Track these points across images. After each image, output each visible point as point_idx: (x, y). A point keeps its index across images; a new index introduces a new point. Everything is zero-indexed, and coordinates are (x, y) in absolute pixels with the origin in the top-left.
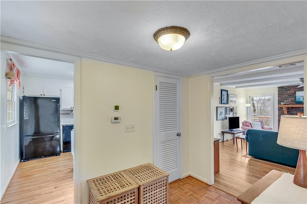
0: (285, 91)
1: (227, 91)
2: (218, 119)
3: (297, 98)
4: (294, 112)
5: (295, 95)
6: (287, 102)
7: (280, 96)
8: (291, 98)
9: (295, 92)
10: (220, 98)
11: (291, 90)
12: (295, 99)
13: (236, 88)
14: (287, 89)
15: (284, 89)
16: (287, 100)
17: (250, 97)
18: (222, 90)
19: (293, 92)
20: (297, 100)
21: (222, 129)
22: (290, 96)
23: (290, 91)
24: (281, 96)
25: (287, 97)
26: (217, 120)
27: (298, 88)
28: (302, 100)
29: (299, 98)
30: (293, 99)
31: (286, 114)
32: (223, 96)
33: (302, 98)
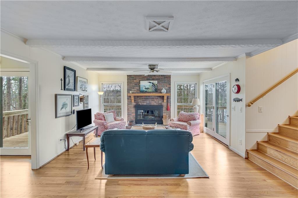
0: (132, 79)
1: (75, 72)
2: (58, 115)
3: (141, 87)
4: (139, 100)
5: (139, 84)
6: (134, 91)
7: (129, 85)
8: (137, 87)
9: (140, 81)
10: (61, 80)
11: (137, 79)
12: (140, 88)
13: (87, 70)
14: (134, 78)
16: (134, 88)
17: (102, 84)
18: (65, 68)
19: (138, 81)
20: (141, 89)
22: (136, 85)
23: (136, 80)
24: (130, 84)
25: (134, 86)
26: (56, 117)
27: (141, 77)
28: (144, 89)
29: (142, 88)
30: (138, 88)
31: (133, 103)
32: (68, 78)
33: (144, 87)
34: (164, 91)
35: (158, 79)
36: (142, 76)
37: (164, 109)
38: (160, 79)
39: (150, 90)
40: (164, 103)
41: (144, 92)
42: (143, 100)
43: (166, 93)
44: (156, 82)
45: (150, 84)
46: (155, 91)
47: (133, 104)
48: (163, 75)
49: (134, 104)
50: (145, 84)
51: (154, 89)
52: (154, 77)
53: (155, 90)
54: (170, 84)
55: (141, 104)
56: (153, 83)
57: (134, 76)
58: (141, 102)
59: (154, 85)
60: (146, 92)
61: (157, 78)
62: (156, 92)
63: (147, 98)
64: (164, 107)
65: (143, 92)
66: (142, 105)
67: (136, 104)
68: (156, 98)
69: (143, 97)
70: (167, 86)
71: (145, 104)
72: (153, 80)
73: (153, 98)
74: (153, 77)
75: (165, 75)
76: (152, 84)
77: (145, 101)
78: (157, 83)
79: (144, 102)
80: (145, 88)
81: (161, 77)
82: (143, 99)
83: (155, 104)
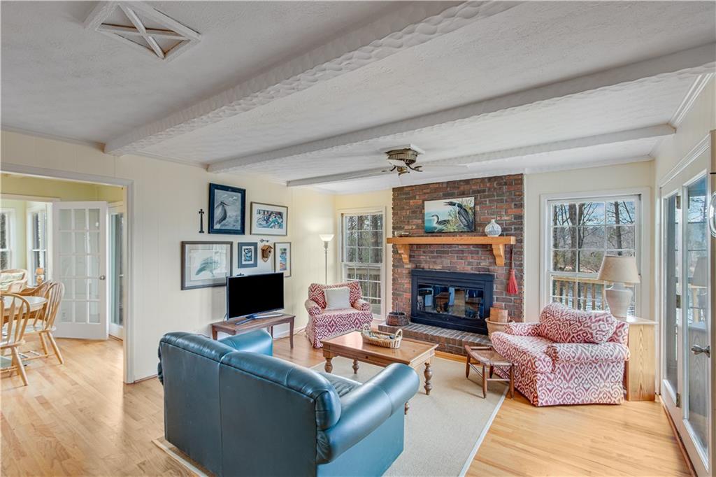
0: (406, 199)
1: (243, 192)
2: (187, 284)
3: (426, 218)
4: (422, 257)
5: (422, 211)
6: (406, 231)
8: (416, 218)
9: (423, 203)
10: (201, 212)
11: (417, 197)
12: (423, 222)
13: (287, 186)
14: (408, 194)
15: (404, 194)
16: (408, 223)
17: (342, 214)
18: (213, 188)
19: (420, 202)
20: (427, 224)
21: (213, 318)
22: (414, 212)
23: (415, 199)
24: (398, 212)
25: (409, 217)
26: (183, 288)
27: (428, 191)
28: (435, 224)
29: (430, 220)
30: (420, 221)
31: (406, 264)
32: (220, 208)
33: (435, 218)
34: (493, 228)
35: (479, 192)
36: (431, 186)
37: (499, 287)
38: (484, 191)
39: (451, 228)
40: (496, 267)
41: (434, 232)
42: (433, 257)
43: (501, 235)
44: (469, 202)
45: (451, 208)
46: (466, 229)
47: (406, 266)
48: (496, 178)
49: (409, 266)
50: (437, 210)
51: (466, 223)
52: (467, 187)
53: (468, 226)
55: (426, 267)
56: (460, 206)
57: (409, 189)
58: (426, 262)
59: (466, 211)
60: (441, 233)
61: (474, 188)
62: (472, 231)
63: (443, 250)
64: (497, 281)
65: (431, 232)
66: (431, 272)
67: (414, 266)
68: (472, 252)
69: (432, 249)
71: (438, 267)
72: (463, 194)
73: (462, 252)
74: (462, 188)
75: (501, 177)
76: (457, 209)
77: (439, 261)
78: (472, 205)
79: (435, 263)
80: (439, 223)
81: (488, 185)
82: (432, 252)
83: (469, 269)
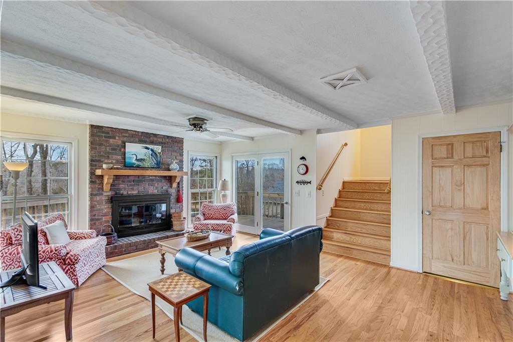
0: (105, 137)
3: (126, 156)
4: (121, 186)
5: (122, 150)
7: (96, 148)
8: (116, 155)
9: (124, 143)
11: (117, 138)
12: (124, 159)
14: (108, 133)
15: (103, 132)
16: (108, 158)
19: (120, 142)
20: (127, 160)
22: (114, 149)
23: (115, 138)
24: (98, 147)
25: (109, 153)
27: (127, 135)
28: (134, 161)
29: (130, 157)
30: (119, 157)
31: (107, 192)
33: (135, 157)
34: (174, 166)
35: (162, 143)
36: (129, 132)
38: (165, 144)
39: (147, 165)
40: (171, 190)
41: (133, 167)
42: (131, 185)
44: (158, 149)
46: (155, 166)
47: (106, 194)
48: (171, 137)
49: (109, 194)
50: (135, 151)
51: (155, 162)
52: (155, 139)
53: (157, 164)
54: (182, 155)
55: (125, 193)
56: (152, 150)
57: (109, 129)
58: (125, 189)
59: (155, 153)
60: (138, 167)
61: (160, 140)
62: (159, 168)
63: (140, 179)
64: (172, 198)
65: (131, 167)
66: (129, 196)
67: (113, 193)
68: (158, 181)
69: (130, 178)
70: (177, 157)
71: (135, 192)
72: (152, 143)
73: (152, 180)
74: (152, 139)
76: (151, 152)
77: (135, 188)
78: (160, 151)
79: (133, 189)
80: (137, 160)
81: (167, 140)
82: (130, 181)
83: (156, 192)
